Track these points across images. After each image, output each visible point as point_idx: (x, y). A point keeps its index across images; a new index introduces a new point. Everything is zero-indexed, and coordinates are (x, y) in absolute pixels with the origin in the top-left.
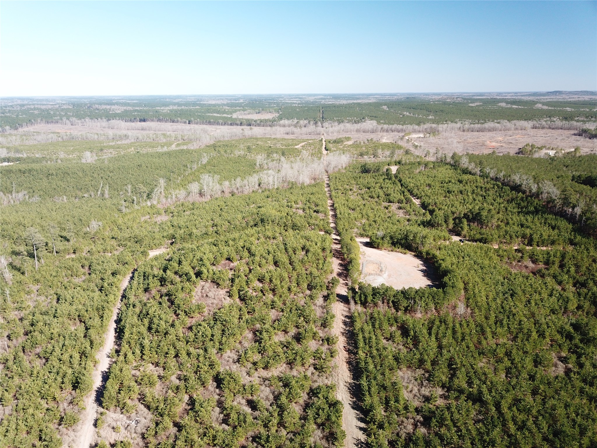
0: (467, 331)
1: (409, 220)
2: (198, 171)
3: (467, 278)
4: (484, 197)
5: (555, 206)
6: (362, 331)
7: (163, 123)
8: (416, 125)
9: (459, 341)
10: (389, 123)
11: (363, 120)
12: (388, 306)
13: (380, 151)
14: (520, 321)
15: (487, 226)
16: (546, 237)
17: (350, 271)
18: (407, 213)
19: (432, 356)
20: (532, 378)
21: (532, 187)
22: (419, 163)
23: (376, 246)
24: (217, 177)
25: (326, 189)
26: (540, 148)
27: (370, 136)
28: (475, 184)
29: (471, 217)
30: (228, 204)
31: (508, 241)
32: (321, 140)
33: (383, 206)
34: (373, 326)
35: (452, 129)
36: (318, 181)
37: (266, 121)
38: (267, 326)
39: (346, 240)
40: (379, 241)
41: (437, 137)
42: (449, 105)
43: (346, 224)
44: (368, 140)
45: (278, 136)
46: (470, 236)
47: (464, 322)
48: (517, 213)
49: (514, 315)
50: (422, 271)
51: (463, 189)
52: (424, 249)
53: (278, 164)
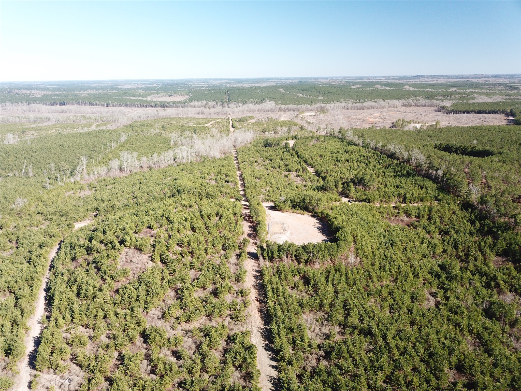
0: (358, 277)
1: (305, 186)
2: (118, 149)
3: (355, 233)
4: (367, 164)
5: (422, 170)
6: (270, 283)
7: (82, 106)
8: (309, 104)
9: (351, 285)
10: (286, 104)
11: (264, 101)
12: (292, 260)
13: (279, 128)
14: (399, 266)
15: (370, 188)
16: (417, 196)
17: (258, 232)
18: (304, 180)
19: (330, 300)
20: (410, 311)
21: (404, 155)
22: (312, 137)
23: (279, 209)
24: (135, 154)
25: (235, 162)
26: (409, 123)
27: (270, 115)
28: (359, 154)
29: (356, 181)
30: (147, 177)
31: (387, 200)
32: (228, 119)
33: (283, 174)
34: (280, 278)
35: (338, 107)
36: (227, 155)
37: (178, 102)
38: (187, 284)
39: (253, 205)
40: (281, 204)
41: (326, 115)
42: (335, 87)
43: (253, 191)
44: (268, 119)
45: (190, 116)
46: (356, 197)
47: (354, 269)
48: (393, 177)
49: (394, 261)
50: (318, 228)
51: (349, 158)
52: (319, 210)
53: (190, 141)
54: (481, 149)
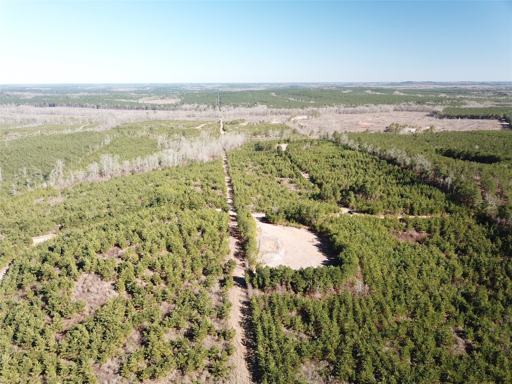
0: (368, 311)
1: (300, 194)
2: (101, 152)
3: (361, 252)
4: (365, 170)
5: (428, 177)
6: (261, 321)
7: (72, 108)
8: (300, 108)
9: (361, 322)
10: (278, 107)
11: (255, 105)
12: (287, 288)
13: (271, 131)
14: (417, 295)
15: (371, 197)
16: (425, 206)
17: (247, 251)
18: (297, 187)
19: (336, 344)
20: (438, 361)
21: (406, 160)
22: (305, 141)
23: (271, 221)
24: (117, 156)
25: (224, 166)
26: (404, 127)
27: (262, 118)
28: (356, 159)
29: (356, 189)
30: (127, 183)
31: (392, 211)
32: (219, 122)
33: (276, 180)
34: (273, 314)
35: (330, 111)
36: (216, 159)
37: (169, 105)
38: (155, 324)
39: (242, 218)
40: (274, 216)
41: (318, 119)
42: (327, 91)
43: (243, 199)
44: (260, 122)
45: (180, 119)
46: (358, 207)
47: (363, 300)
48: (396, 184)
49: (410, 289)
50: (317, 246)
51: (346, 163)
52: (317, 223)
53: (178, 143)
54: (486, 155)
